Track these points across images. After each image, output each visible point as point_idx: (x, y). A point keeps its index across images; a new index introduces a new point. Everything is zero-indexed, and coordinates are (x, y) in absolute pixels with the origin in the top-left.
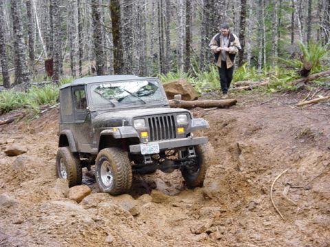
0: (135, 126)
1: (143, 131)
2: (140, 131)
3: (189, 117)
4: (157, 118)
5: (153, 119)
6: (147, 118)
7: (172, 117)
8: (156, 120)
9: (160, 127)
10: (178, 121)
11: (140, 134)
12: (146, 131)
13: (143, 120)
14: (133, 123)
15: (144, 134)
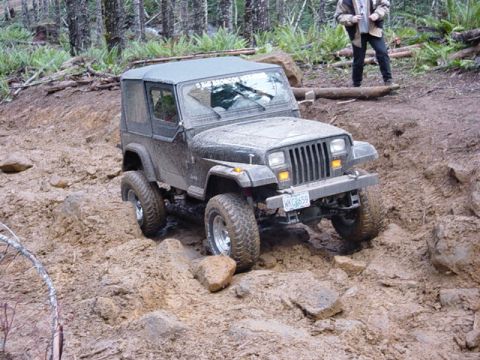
0: (270, 164)
1: (282, 171)
2: (278, 172)
3: (348, 142)
4: (302, 148)
5: (297, 150)
6: (287, 149)
7: (324, 144)
8: (300, 152)
9: (308, 162)
10: (332, 150)
11: (278, 177)
12: (287, 170)
13: (281, 154)
14: (267, 160)
15: (284, 176)
